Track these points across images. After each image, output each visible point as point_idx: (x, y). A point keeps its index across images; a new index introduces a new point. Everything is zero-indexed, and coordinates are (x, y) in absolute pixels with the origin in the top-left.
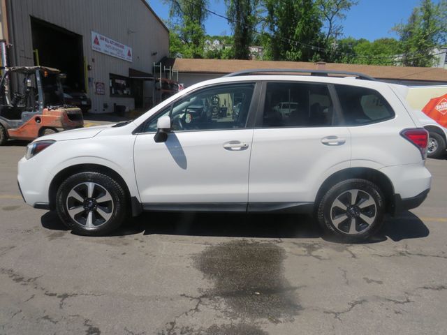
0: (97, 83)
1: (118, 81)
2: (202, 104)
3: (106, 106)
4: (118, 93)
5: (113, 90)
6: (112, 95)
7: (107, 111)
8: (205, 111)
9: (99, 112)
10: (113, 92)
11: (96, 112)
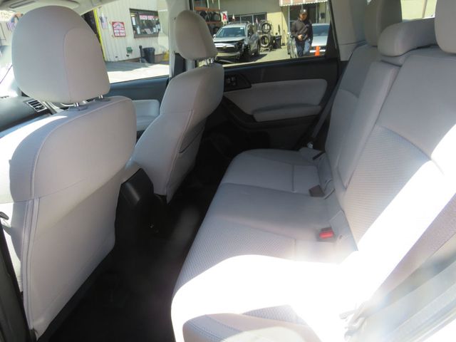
0: (113, 23)
1: (143, 18)
2: (244, 35)
3: (130, 51)
4: (145, 33)
5: (138, 29)
6: (136, 36)
7: (131, 56)
8: (246, 43)
9: (120, 60)
10: (139, 32)
11: (116, 60)
